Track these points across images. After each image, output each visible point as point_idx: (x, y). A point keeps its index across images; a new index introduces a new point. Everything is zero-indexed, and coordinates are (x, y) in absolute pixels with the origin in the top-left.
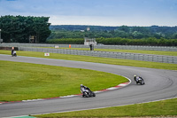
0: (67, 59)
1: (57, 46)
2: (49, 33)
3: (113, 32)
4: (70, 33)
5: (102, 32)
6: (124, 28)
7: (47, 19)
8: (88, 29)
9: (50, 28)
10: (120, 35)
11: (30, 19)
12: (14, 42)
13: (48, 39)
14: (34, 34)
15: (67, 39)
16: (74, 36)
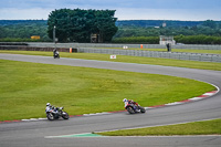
0: (139, 62)
1: (125, 47)
2: (115, 30)
3: (195, 29)
4: (141, 30)
5: (181, 29)
6: (209, 23)
7: (112, 13)
8: (164, 25)
9: (116, 24)
10: (204, 32)
11: (92, 13)
12: (71, 41)
13: (114, 38)
14: (97, 31)
15: (138, 38)
16: (146, 34)
